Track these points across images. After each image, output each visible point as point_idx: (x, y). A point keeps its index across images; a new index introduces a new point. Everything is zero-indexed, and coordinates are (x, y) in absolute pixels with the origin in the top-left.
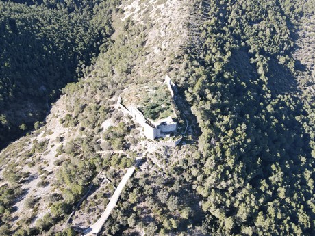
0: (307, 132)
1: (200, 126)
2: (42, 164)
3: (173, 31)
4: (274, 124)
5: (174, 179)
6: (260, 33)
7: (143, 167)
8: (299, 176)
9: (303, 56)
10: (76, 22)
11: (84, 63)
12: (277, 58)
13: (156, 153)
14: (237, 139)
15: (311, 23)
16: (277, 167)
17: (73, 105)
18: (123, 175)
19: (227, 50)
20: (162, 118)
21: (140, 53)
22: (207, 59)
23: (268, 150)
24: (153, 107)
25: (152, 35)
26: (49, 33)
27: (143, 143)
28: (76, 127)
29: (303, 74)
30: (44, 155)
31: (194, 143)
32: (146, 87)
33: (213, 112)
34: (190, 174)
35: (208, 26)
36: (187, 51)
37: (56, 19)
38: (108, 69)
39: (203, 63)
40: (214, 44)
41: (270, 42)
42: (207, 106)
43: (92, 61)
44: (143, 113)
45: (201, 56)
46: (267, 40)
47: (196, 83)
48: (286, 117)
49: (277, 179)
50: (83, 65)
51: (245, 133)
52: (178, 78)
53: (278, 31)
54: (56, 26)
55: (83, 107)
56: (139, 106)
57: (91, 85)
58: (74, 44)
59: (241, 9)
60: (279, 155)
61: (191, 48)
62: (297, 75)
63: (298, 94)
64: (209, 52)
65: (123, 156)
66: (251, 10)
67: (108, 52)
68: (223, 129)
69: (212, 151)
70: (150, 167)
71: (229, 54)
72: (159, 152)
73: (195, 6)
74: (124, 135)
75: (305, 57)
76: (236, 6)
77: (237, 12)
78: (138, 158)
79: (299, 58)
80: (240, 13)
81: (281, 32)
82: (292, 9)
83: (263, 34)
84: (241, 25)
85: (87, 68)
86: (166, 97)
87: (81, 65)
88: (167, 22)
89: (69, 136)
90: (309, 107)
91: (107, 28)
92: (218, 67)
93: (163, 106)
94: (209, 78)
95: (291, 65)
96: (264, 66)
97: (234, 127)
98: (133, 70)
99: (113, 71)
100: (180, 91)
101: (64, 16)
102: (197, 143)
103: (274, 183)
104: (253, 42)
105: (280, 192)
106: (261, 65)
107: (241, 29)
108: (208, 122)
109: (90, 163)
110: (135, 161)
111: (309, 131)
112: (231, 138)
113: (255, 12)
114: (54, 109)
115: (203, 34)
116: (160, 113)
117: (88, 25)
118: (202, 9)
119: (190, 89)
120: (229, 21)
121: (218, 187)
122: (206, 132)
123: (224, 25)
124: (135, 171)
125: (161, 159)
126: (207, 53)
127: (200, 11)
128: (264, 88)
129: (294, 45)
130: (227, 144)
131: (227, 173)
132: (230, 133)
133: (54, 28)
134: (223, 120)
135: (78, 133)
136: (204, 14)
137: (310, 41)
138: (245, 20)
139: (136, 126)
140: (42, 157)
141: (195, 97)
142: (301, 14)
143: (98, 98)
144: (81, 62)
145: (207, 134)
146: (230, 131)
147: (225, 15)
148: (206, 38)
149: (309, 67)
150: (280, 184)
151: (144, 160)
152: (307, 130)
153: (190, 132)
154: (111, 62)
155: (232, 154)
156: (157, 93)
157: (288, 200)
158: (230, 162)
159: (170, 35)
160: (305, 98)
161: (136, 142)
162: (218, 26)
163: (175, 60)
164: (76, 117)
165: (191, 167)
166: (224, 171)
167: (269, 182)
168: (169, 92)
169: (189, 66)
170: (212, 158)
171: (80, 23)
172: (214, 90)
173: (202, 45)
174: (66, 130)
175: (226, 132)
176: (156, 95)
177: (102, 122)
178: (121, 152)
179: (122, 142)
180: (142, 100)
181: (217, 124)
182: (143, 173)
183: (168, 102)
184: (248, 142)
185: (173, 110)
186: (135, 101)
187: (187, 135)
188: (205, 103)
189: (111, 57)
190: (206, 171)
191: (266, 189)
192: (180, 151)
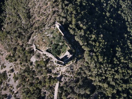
2: (10, 87)
4: (111, 23)
5: (78, 78)
7: (62, 79)
8: (126, 46)
13: (66, 71)
14: (101, 45)
16: (118, 48)
18: (54, 87)
20: (63, 52)
23: (113, 41)
24: (56, 48)
27: (58, 68)
30: (8, 81)
31: (82, 58)
32: (46, 33)
33: (86, 35)
42: (82, 33)
47: (72, 19)
49: (119, 54)
51: (103, 40)
52: (61, 20)
55: (15, 50)
56: (47, 48)
60: (117, 41)
65: (50, 77)
69: (93, 60)
70: (66, 78)
74: (46, 65)
78: (58, 76)
85: (2, 15)
86: (60, 38)
89: (16, 68)
93: (61, 44)
99: (19, 15)
100: (64, 27)
102: (84, 57)
103: (118, 56)
105: (121, 59)
109: (35, 87)
110: (58, 78)
111: (124, 17)
112: (98, 46)
116: (61, 50)
119: (70, 26)
121: (98, 73)
122: (86, 49)
124: (59, 83)
125: (70, 73)
128: (102, 0)
131: (101, 66)
132: (97, 44)
134: (92, 37)
135: (20, 66)
139: (50, 59)
140: (8, 83)
143: (20, 43)
145: (88, 51)
146: (97, 43)
150: (121, 56)
151: (62, 76)
153: (78, 52)
154: (14, 9)
155: (101, 56)
168: (60, 33)
170: (93, 63)
174: (12, 64)
175: (95, 45)
176: (54, 38)
177: (30, 59)
178: (49, 74)
179: (46, 69)
180: (47, 43)
181: (90, 42)
182: (63, 83)
183: (62, 40)
184: (106, 44)
185: (67, 45)
186: (44, 45)
187: (78, 55)
188: (81, 31)
189: (13, 4)
190: (92, 70)
191: (116, 62)
192: (77, 64)
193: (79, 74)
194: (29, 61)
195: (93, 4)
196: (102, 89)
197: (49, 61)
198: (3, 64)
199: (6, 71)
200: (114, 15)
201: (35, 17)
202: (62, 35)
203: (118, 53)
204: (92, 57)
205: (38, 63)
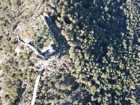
1: (68, 43)
4: (108, 19)
5: (61, 74)
7: (44, 74)
8: (120, 45)
13: (48, 66)
14: (89, 43)
16: (110, 47)
20: (46, 46)
23: (106, 39)
24: (39, 41)
27: (40, 62)
31: (67, 53)
32: (31, 24)
33: (75, 30)
34: (68, 70)
44: (34, 46)
47: (61, 11)
49: (110, 54)
51: (93, 37)
56: (31, 40)
60: (111, 39)
65: (33, 70)
69: (77, 57)
70: (48, 72)
72: (50, 65)
78: (40, 70)
86: (45, 31)
93: (45, 37)
97: (87, 35)
102: (69, 53)
103: (109, 56)
105: (111, 59)
108: (72, 39)
111: (126, 13)
112: (86, 43)
116: (44, 43)
119: (58, 18)
121: (83, 71)
124: (41, 78)
125: (52, 68)
132: (86, 41)
135: (5, 56)
139: (33, 52)
143: (6, 31)
145: (73, 48)
150: (111, 56)
151: (44, 70)
153: (64, 48)
155: (87, 54)
156: (39, 28)
157: (115, 62)
161: (36, 61)
168: (46, 26)
172: (72, 13)
175: (83, 41)
176: (38, 30)
177: (15, 49)
178: (31, 67)
179: (29, 61)
180: (31, 35)
181: (78, 38)
182: (45, 77)
183: (47, 34)
184: (95, 41)
186: (27, 36)
187: (62, 50)
188: (69, 26)
190: (76, 67)
191: (105, 61)
192: (60, 60)
193: (62, 70)
194: (14, 51)
196: (85, 87)
197: (33, 54)
200: (114, 11)
201: (25, 5)
203: (109, 52)
205: (22, 55)
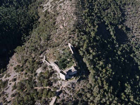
0: (136, 62)
1: (89, 69)
2: (5, 96)
3: (69, 17)
4: (122, 60)
5: (78, 100)
6: (109, 15)
7: (61, 96)
8: (137, 86)
9: (128, 24)
10: (20, 14)
11: (25, 35)
12: (118, 26)
13: (67, 87)
14: (108, 73)
15: (130, 8)
16: (128, 84)
17: (20, 59)
18: (50, 101)
19: (95, 24)
20: (69, 67)
21: (53, 28)
22: (87, 30)
23: (122, 76)
24: (63, 61)
25: (58, 19)
26: (6, 21)
27: (59, 82)
28: (23, 72)
29: (130, 33)
30: (6, 90)
31: (86, 79)
32: (58, 49)
33: (94, 60)
34: (86, 97)
35: (85, 13)
36: (77, 27)
37: (9, 13)
38: (38, 38)
39: (85, 33)
40: (89, 22)
41: (114, 19)
42: (91, 57)
43: (30, 33)
44: (58, 65)
45: (84, 29)
46: (112, 18)
47: (84, 45)
48: (126, 55)
49: (129, 91)
50: (25, 36)
51: (111, 70)
52: (74, 43)
53: (116, 13)
54: (10, 17)
55: (26, 61)
56: (55, 61)
57: (29, 48)
58: (19, 25)
59: (99, 4)
60: (127, 77)
61: (79, 25)
62: (127, 33)
63: (129, 42)
64: (87, 26)
65: (49, 90)
66: (104, 4)
67: (37, 28)
68: (100, 69)
69: (97, 83)
70: (64, 95)
71: (97, 26)
72: (69, 86)
73: (78, 3)
74: (49, 77)
75: (129, 24)
76: (97, 2)
77: (97, 5)
78: (57, 91)
79: (127, 25)
80: (99, 6)
81: (118, 13)
82: (121, 2)
83: (110, 15)
84: (100, 11)
85: (27, 37)
86: (69, 55)
87: (24, 36)
88: (66, 12)
89: (19, 77)
90: (135, 49)
91: (36, 16)
92: (93, 34)
93: (69, 60)
94: (90, 41)
95: (124, 29)
96: (113, 31)
97: (105, 67)
98: (50, 38)
99: (40, 38)
100: (76, 49)
101: (13, 11)
102: (88, 78)
103: (127, 93)
104: (107, 19)
105: (131, 98)
106: (112, 30)
107: (100, 13)
108: (92, 66)
109: (31, 97)
110: (56, 93)
111: (137, 61)
112: (105, 73)
113: (106, 5)
114: (11, 61)
115: (84, 18)
116: (67, 64)
117: (26, 15)
118: (81, 5)
119: (81, 49)
120: (94, 10)
121: (101, 102)
122: (92, 72)
123: (92, 12)
124: (56, 99)
125: (70, 90)
126: (86, 27)
127: (81, 6)
128: (115, 42)
129: (124, 19)
130: (103, 77)
131: (105, 94)
132: (104, 71)
133: (8, 18)
134: (99, 64)
135: (24, 76)
136: (83, 7)
137: (130, 16)
138: (101, 9)
139: (55, 72)
140: (5, 91)
141: (84, 53)
142: (125, 4)
143: (33, 55)
144: (24, 34)
145: (93, 73)
146: (104, 69)
147: (92, 7)
148: (85, 19)
149: (131, 29)
150: (130, 94)
151: (61, 92)
152: (136, 61)
153: (84, 73)
154: (39, 34)
155: (106, 83)
156: (65, 53)
157: (135, 102)
158: (106, 87)
159: (68, 19)
160: (132, 44)
161: (55, 81)
162: (90, 13)
163: (72, 33)
164: (22, 66)
165: (86, 92)
166: (104, 93)
167: (125, 94)
168: (70, 51)
169: (79, 35)
170: (97, 86)
171: (22, 14)
172: (93, 47)
173: (84, 23)
174: (17, 74)
175: (102, 71)
176: (64, 54)
177: (36, 70)
178: (48, 87)
179: (48, 81)
180: (57, 57)
181: (97, 66)
182: (61, 99)
183: (71, 57)
184: (113, 74)
185: (74, 61)
186: (53, 58)
187: (83, 75)
188: (90, 55)
189: (39, 31)
191: (124, 98)
192: (80, 84)
194: (35, 71)
195: (105, 41)
197: (53, 74)
198: (9, 74)
199: (8, 80)
200: (126, 56)
201: (53, 40)
202: (72, 53)
203: (127, 90)
204: (96, 80)
205: (42, 75)
